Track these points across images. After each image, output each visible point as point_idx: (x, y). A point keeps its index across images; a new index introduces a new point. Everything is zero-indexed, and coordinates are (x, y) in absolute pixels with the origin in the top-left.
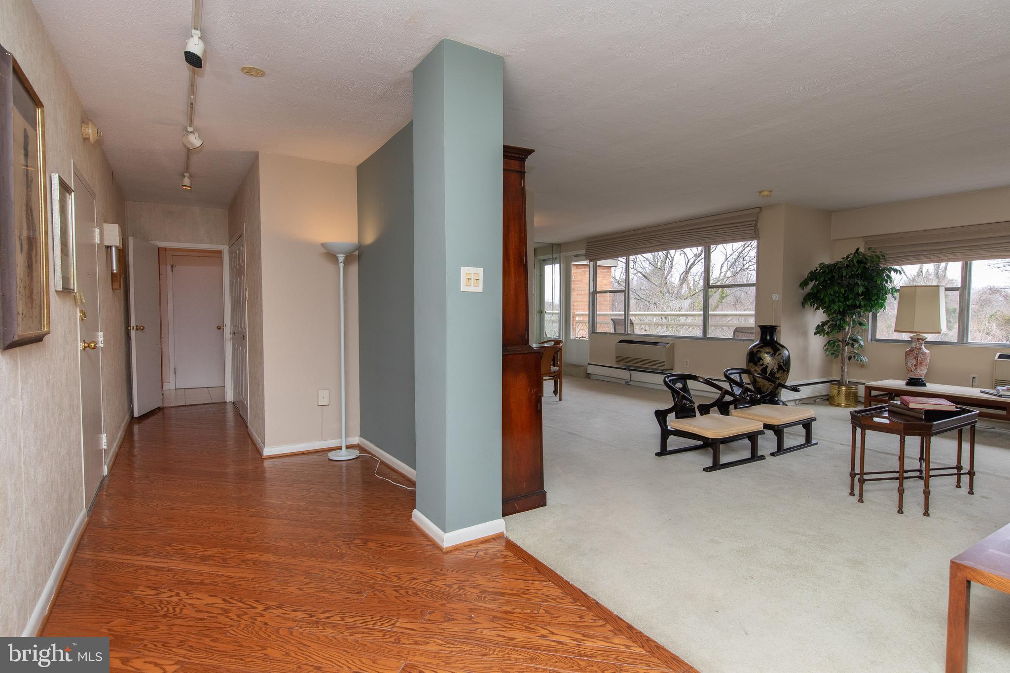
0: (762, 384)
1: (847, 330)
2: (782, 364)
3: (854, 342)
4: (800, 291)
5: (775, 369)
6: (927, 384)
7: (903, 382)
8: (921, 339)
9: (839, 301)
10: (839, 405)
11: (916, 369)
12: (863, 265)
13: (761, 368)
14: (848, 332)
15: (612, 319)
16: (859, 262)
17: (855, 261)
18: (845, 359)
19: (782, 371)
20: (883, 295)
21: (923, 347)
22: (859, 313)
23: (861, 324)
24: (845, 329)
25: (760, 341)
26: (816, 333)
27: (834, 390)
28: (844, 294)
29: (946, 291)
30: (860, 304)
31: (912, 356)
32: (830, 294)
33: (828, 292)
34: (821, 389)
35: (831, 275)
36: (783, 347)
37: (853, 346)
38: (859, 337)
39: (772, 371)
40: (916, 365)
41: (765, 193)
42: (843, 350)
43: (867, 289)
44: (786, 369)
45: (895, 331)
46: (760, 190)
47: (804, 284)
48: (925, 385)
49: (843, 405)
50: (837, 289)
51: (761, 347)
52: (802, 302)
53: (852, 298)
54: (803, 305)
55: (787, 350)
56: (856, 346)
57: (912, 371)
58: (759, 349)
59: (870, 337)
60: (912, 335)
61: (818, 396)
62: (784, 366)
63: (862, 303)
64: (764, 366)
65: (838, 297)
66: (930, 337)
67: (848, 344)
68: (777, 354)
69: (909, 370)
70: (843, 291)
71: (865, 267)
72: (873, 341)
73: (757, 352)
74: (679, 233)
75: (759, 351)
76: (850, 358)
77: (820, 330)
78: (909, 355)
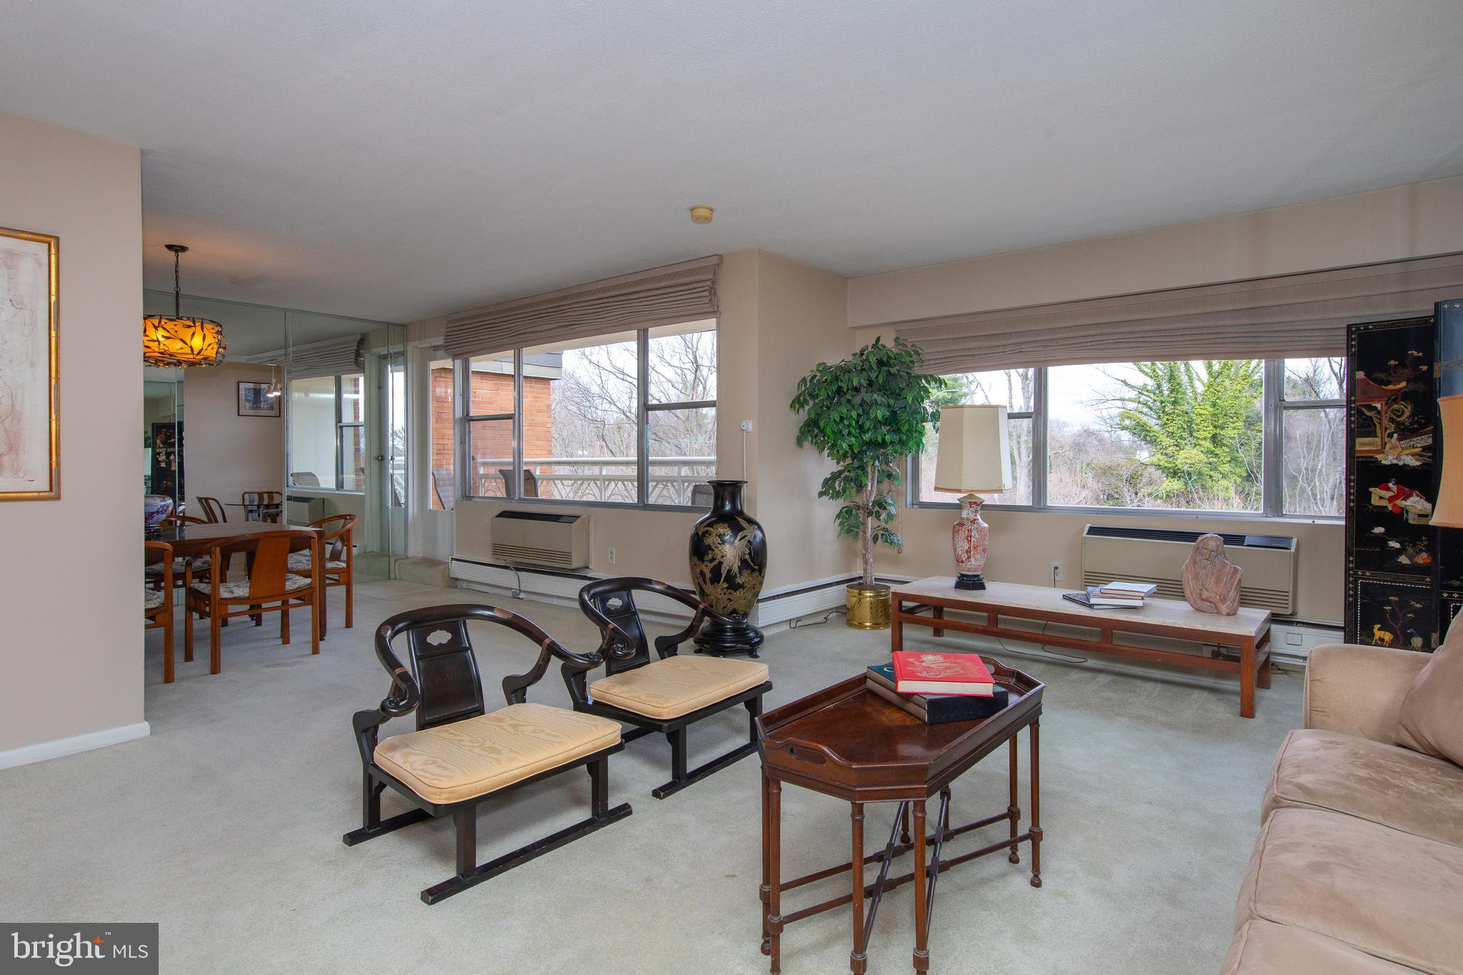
0: (713, 598)
1: (869, 488)
2: (747, 557)
3: (880, 510)
4: (793, 415)
5: (736, 569)
6: (987, 585)
7: (952, 581)
8: (975, 503)
9: (850, 434)
10: (861, 626)
11: (969, 557)
12: (886, 368)
13: (711, 565)
14: (871, 491)
15: (500, 471)
16: (881, 363)
17: (873, 360)
18: (868, 540)
19: (749, 571)
20: (917, 424)
21: (979, 517)
22: (886, 455)
23: (889, 476)
24: (866, 485)
25: (712, 513)
26: (821, 494)
27: (853, 598)
28: (857, 422)
29: (1009, 418)
30: (884, 440)
31: (963, 534)
32: (835, 420)
33: (832, 417)
34: (833, 596)
35: (837, 386)
36: (751, 522)
37: (878, 516)
38: (890, 501)
39: (729, 571)
40: (968, 552)
41: (701, 212)
42: (865, 524)
43: (894, 413)
44: (756, 567)
45: (936, 489)
46: (693, 205)
47: (798, 403)
48: (982, 587)
49: (868, 624)
50: (844, 410)
51: (711, 525)
52: (798, 436)
53: (869, 428)
54: (799, 442)
55: (760, 528)
56: (883, 516)
57: (962, 562)
58: (706, 529)
59: (909, 499)
60: (961, 495)
61: (832, 609)
62: (755, 560)
63: (888, 438)
64: (715, 563)
65: (849, 426)
66: (988, 499)
67: (870, 514)
68: (738, 538)
69: (959, 561)
70: (854, 414)
71: (889, 373)
72: (915, 507)
73: (704, 533)
74: (593, 302)
75: (707, 532)
76: (875, 539)
77: (828, 488)
78: (957, 532)
